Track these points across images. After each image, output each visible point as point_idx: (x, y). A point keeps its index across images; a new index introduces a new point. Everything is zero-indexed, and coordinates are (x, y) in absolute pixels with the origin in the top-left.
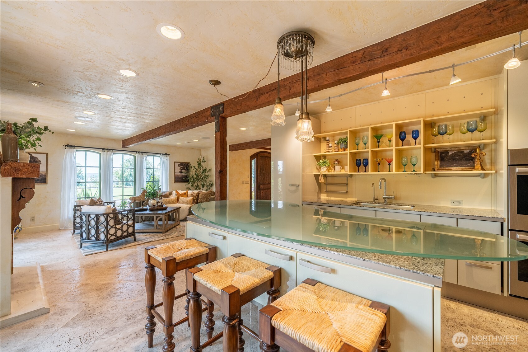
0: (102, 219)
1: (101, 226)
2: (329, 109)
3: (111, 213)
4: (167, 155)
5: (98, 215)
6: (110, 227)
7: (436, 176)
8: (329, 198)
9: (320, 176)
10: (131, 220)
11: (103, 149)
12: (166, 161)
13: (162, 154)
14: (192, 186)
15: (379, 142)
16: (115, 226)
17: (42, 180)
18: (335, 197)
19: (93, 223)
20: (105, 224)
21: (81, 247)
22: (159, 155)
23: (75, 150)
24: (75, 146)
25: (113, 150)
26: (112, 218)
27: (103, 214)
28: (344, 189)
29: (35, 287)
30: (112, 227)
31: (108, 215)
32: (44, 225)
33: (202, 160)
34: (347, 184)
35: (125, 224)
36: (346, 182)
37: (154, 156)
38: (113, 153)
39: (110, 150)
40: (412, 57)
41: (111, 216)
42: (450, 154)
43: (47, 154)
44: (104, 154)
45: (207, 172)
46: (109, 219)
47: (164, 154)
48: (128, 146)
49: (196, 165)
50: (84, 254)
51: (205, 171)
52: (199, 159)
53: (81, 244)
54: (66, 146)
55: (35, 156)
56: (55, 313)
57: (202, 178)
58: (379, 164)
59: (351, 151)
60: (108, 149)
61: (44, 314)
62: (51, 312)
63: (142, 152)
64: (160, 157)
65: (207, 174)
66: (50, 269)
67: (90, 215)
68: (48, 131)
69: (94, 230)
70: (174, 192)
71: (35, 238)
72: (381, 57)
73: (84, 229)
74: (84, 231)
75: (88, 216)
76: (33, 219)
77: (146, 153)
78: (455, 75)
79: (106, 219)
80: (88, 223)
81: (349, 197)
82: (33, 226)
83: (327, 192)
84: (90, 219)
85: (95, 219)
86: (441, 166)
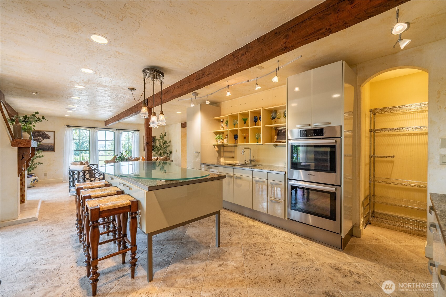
0: (81, 174)
1: (81, 178)
2: (208, 102)
3: (87, 170)
4: (138, 131)
5: (79, 171)
6: (86, 179)
7: (276, 146)
8: (225, 161)
9: (216, 146)
10: (101, 175)
11: (91, 128)
12: (137, 135)
13: (134, 130)
14: (156, 153)
15: (245, 123)
16: (90, 179)
17: (51, 149)
18: (228, 161)
19: (76, 176)
20: (83, 177)
21: (70, 192)
22: (132, 131)
23: (72, 129)
24: (72, 126)
25: (98, 128)
26: (88, 174)
27: (82, 171)
28: (232, 155)
29: (34, 209)
30: (88, 179)
31: (85, 171)
32: (53, 179)
33: (164, 135)
34: (234, 152)
35: (97, 177)
36: (233, 150)
37: (128, 132)
38: (98, 130)
39: (96, 128)
40: (212, 79)
41: (87, 172)
42: (282, 131)
43: (54, 132)
44: (92, 131)
45: (167, 143)
46: (85, 174)
47: (135, 130)
48: (108, 125)
49: (159, 138)
50: (69, 196)
51: (166, 142)
52: (162, 134)
53: (70, 190)
54: (66, 126)
55: (47, 133)
56: (40, 221)
57: (164, 148)
58: (245, 138)
59: (230, 129)
60: (94, 128)
61: (35, 221)
62: (39, 220)
63: (119, 130)
64: (132, 132)
65: (167, 145)
66: (47, 202)
67: (74, 171)
68: (45, 119)
69: (76, 181)
70: (141, 158)
71: (46, 186)
72: (202, 78)
73: (71, 180)
74: (71, 181)
75: (74, 172)
76: (46, 175)
77: (122, 130)
78: (257, 84)
79: (84, 174)
80: (74, 177)
81: (235, 161)
82: (46, 179)
83: (225, 157)
84: (74, 174)
85: (77, 174)
86: (277, 139)
